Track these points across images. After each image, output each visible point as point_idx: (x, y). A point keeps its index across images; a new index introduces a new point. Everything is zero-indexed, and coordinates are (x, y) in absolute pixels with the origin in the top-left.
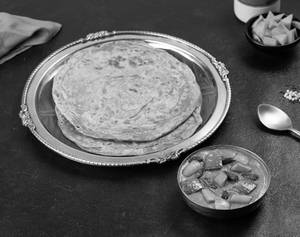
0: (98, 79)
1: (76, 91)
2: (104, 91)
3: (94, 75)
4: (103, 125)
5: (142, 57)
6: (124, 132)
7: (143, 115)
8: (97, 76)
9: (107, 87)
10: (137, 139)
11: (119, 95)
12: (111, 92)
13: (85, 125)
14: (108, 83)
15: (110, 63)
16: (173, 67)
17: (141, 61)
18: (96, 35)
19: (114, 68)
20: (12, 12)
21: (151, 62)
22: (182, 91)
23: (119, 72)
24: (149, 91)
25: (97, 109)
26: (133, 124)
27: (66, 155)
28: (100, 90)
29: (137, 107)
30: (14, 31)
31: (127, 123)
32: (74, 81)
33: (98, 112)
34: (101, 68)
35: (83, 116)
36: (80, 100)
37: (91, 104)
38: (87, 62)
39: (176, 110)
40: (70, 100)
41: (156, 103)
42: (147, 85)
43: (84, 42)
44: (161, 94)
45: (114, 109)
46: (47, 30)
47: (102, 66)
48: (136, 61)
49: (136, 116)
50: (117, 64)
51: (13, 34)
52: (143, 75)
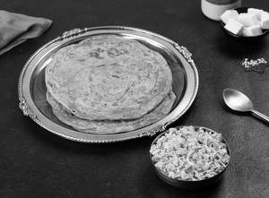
0: (83, 69)
1: (66, 81)
2: (91, 79)
3: (79, 66)
4: (95, 108)
5: (118, 48)
6: (115, 112)
7: (128, 97)
8: (82, 67)
9: (93, 76)
10: (126, 118)
11: (104, 82)
12: (97, 80)
13: (80, 109)
14: (92, 72)
15: (91, 55)
16: (146, 55)
17: (117, 51)
18: (71, 32)
19: (95, 59)
21: (126, 52)
22: (157, 74)
23: (100, 62)
24: (129, 76)
25: (87, 95)
26: (121, 105)
27: (68, 137)
28: (87, 79)
29: (122, 90)
30: (11, 27)
31: (115, 105)
32: (63, 73)
33: (89, 98)
34: (84, 60)
35: (76, 102)
36: (71, 89)
37: (82, 92)
38: (71, 55)
39: (155, 91)
40: (63, 88)
41: (137, 86)
42: (126, 72)
43: (62, 39)
44: (139, 78)
45: (102, 94)
46: (40, 26)
47: (85, 58)
48: (113, 52)
49: (121, 99)
50: (97, 56)
51: (11, 29)
52: (121, 63)
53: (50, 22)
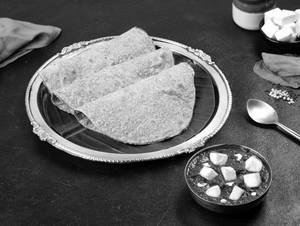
20: (14, 18)
30: (15, 36)
46: (47, 34)
51: (15, 39)
53: (58, 30)
